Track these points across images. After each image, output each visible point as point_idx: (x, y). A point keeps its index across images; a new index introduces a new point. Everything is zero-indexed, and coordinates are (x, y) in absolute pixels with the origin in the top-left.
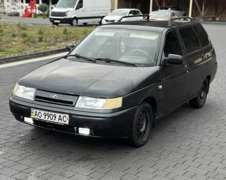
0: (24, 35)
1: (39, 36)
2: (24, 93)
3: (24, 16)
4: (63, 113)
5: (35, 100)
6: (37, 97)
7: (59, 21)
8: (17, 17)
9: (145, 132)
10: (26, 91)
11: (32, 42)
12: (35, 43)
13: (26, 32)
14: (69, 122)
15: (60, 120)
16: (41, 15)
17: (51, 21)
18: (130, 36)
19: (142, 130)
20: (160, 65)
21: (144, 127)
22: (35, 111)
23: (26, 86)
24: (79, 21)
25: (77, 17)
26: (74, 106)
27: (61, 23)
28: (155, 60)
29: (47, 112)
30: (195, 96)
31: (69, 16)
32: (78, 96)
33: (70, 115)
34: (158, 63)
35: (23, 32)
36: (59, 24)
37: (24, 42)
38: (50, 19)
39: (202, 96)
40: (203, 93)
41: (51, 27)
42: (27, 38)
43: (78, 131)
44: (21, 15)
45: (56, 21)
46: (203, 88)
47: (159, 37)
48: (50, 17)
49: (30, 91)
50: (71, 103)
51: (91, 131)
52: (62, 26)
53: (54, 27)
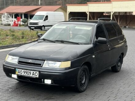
0: (13, 35)
1: (22, 35)
2: (12, 60)
3: (13, 26)
4: (35, 71)
5: (18, 64)
6: (19, 62)
7: (34, 28)
8: (9, 26)
9: (84, 83)
10: (13, 59)
11: (18, 39)
12: (19, 39)
13: (14, 33)
14: (39, 76)
15: (33, 75)
16: (23, 25)
17: (29, 28)
18: (75, 28)
19: (83, 82)
20: (93, 44)
21: (84, 80)
22: (18, 70)
23: (13, 56)
24: (46, 27)
25: (45, 25)
26: (42, 67)
27: (35, 28)
28: (90, 41)
29: (25, 71)
30: (115, 65)
31: (40, 25)
32: (45, 60)
33: (39, 72)
34: (92, 42)
35: (12, 33)
36: (34, 30)
37: (13, 39)
38: (29, 26)
39: (119, 65)
40: (119, 63)
41: (29, 31)
42: (14, 37)
43: (44, 82)
44: (11, 25)
45: (32, 28)
46: (119, 60)
47: (93, 28)
48: (29, 25)
49: (15, 59)
50: (40, 65)
51: (52, 81)
52: (36, 30)
53: (31, 31)
